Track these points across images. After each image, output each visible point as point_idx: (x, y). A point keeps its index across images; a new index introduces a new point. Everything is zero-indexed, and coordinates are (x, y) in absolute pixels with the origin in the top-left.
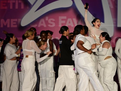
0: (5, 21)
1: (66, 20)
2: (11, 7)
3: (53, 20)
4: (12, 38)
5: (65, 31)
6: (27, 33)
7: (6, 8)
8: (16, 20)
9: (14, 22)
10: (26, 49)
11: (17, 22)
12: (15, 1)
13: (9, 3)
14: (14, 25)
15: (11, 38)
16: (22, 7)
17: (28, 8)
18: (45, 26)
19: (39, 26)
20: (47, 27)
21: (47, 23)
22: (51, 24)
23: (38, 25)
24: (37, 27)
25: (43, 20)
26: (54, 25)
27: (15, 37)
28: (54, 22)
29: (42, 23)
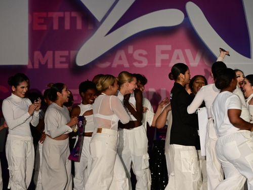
0: (44, 54)
1: (171, 53)
2: (56, 27)
3: (144, 52)
4: (61, 92)
5: (181, 74)
6: (101, 81)
7: (45, 27)
8: (66, 53)
9: (61, 57)
10: (100, 113)
11: (68, 57)
12: (64, 14)
13: (52, 18)
14: (61, 63)
15: (58, 93)
16: (79, 25)
17: (90, 28)
18: (126, 65)
19: (115, 65)
20: (132, 66)
21: (130, 58)
22: (140, 62)
23: (112, 64)
24: (110, 66)
25: (121, 53)
26: (145, 63)
27: (66, 90)
28: (146, 56)
29: (120, 59)
